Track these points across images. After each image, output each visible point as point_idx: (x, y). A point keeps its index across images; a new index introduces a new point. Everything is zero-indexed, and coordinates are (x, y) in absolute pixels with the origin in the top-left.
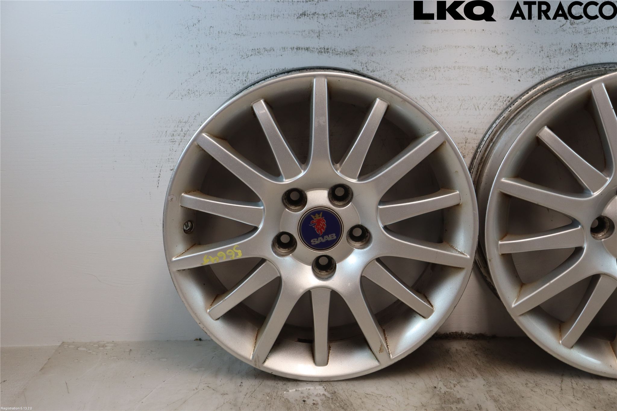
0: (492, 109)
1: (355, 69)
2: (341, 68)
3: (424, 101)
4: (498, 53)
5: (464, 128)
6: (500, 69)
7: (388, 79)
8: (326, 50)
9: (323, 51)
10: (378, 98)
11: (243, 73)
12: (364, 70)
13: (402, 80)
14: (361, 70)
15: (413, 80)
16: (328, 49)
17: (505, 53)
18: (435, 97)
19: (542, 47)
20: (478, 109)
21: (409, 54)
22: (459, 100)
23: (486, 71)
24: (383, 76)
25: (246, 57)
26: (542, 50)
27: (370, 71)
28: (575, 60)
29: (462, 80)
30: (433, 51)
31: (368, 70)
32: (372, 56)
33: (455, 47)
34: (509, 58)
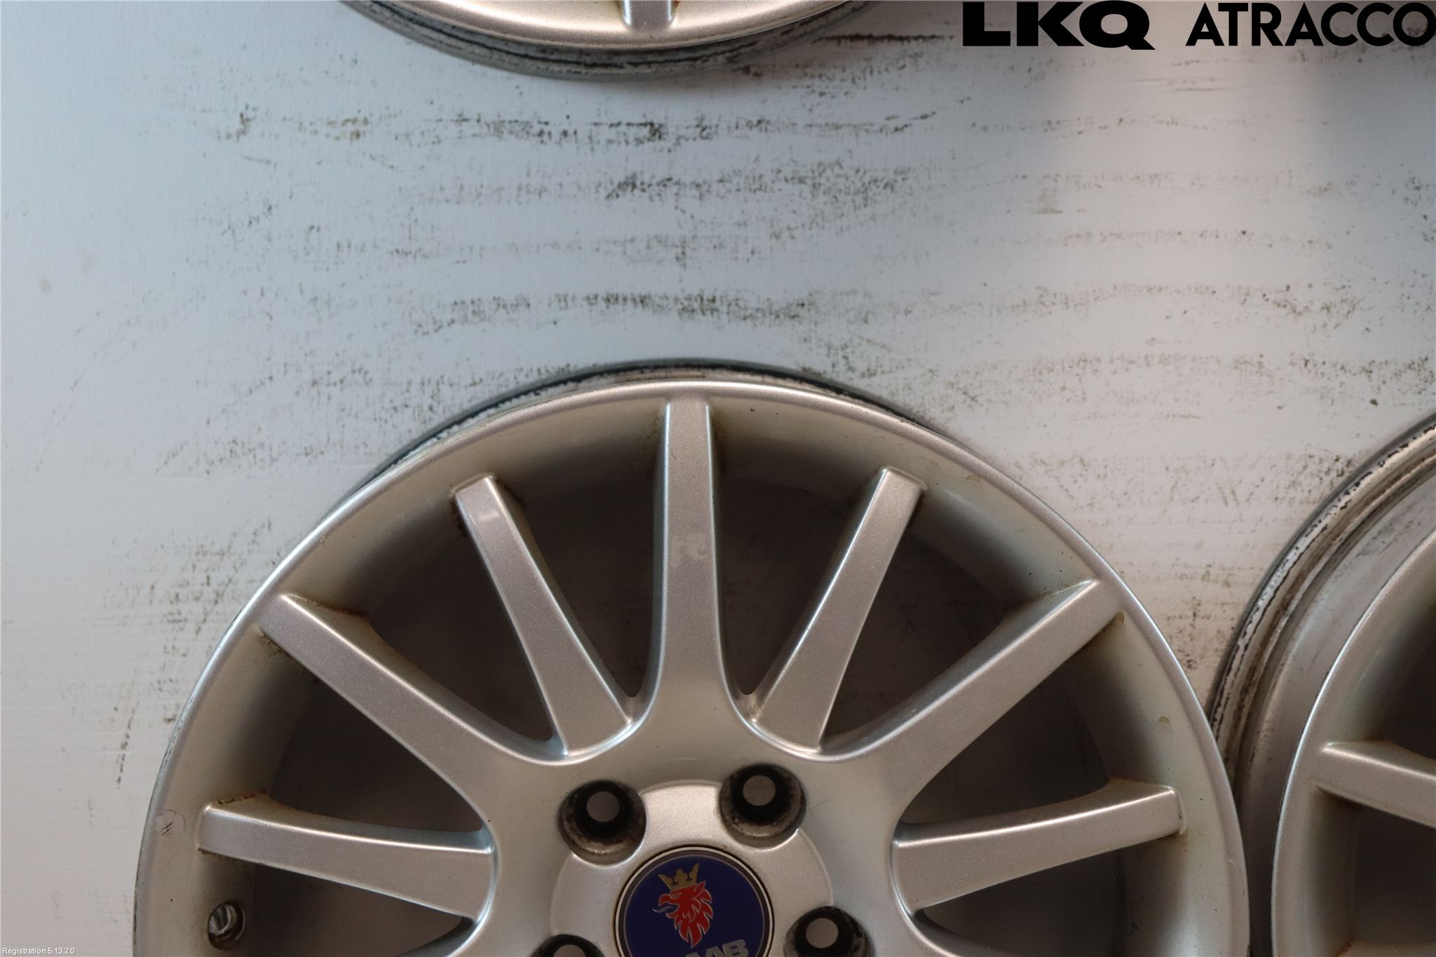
0: (1283, 499)
1: (807, 365)
2: (759, 365)
3: (1046, 472)
4: (1298, 310)
5: (1186, 566)
6: (1306, 365)
7: (920, 401)
8: (707, 305)
9: (696, 305)
10: (884, 466)
11: (423, 384)
12: (837, 369)
13: (969, 402)
14: (829, 369)
15: (1006, 403)
16: (713, 300)
17: (1323, 308)
18: (1082, 461)
20: (1235, 499)
21: (991, 315)
22: (1167, 468)
23: (1257, 372)
24: (903, 390)
25: (431, 327)
27: (857, 374)
29: (1176, 400)
30: (1071, 304)
31: (851, 369)
32: (866, 321)
33: (1150, 290)
34: (1337, 325)
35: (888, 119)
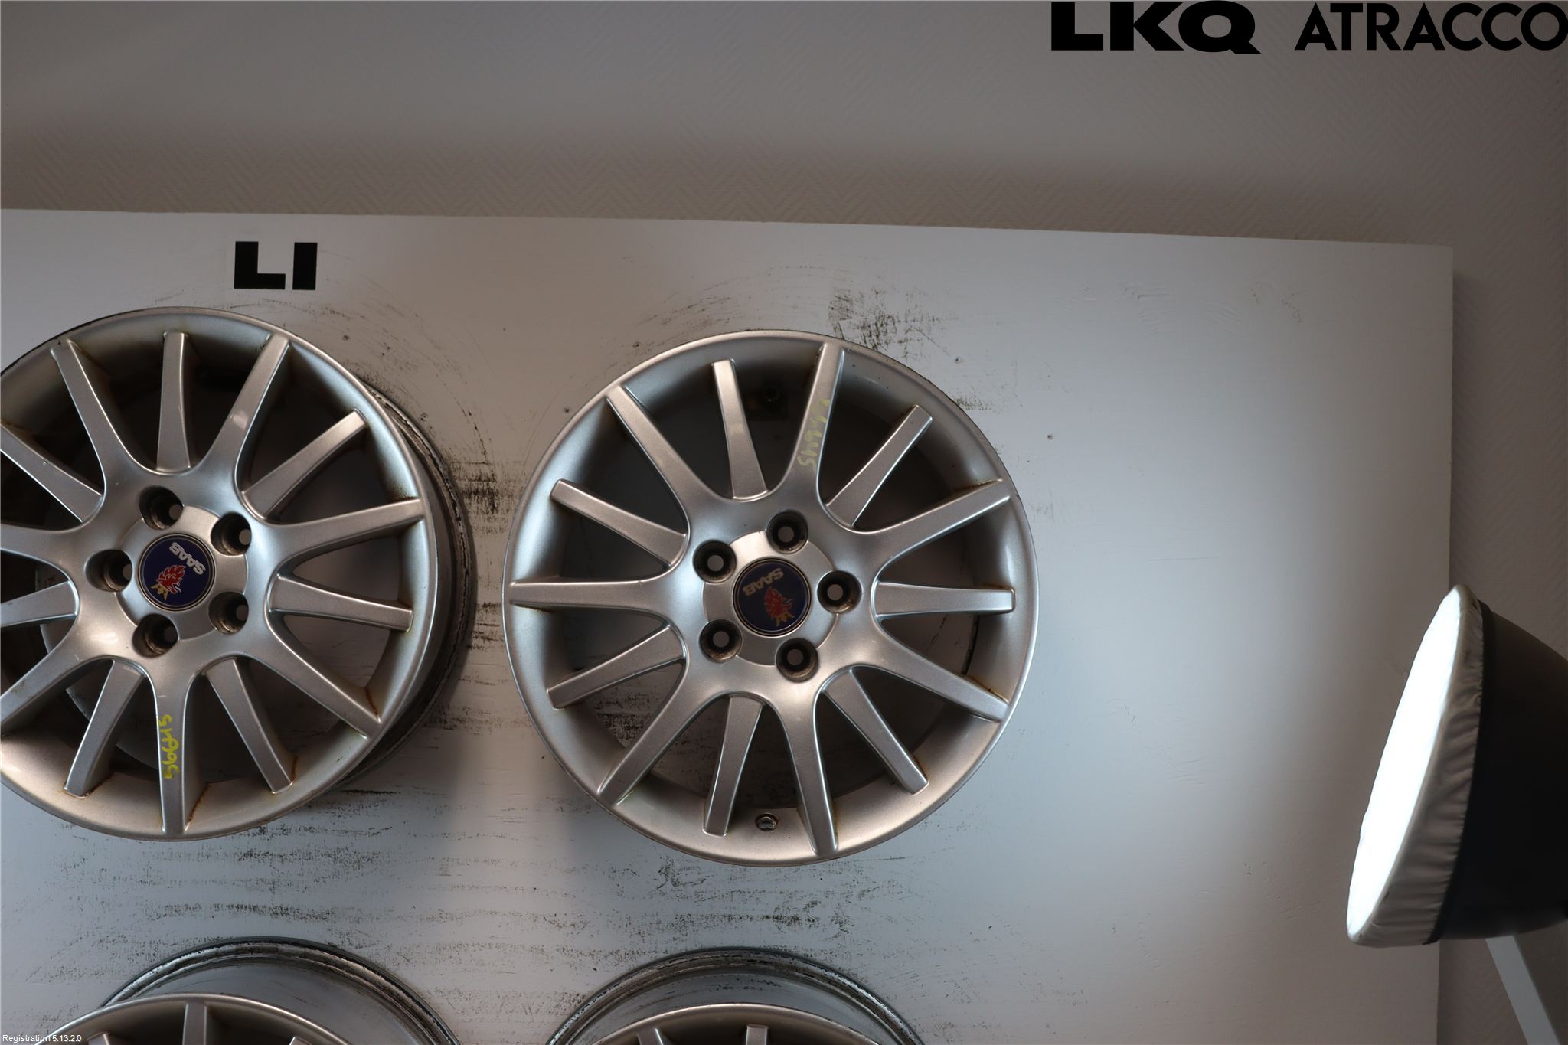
0: (552, 1011)
1: (331, 942)
4: (560, 925)
6: (564, 950)
8: (284, 912)
9: (279, 912)
11: (151, 943)
12: (345, 943)
16: (287, 909)
17: (571, 924)
19: (629, 919)
20: (530, 1011)
21: (417, 921)
22: (499, 996)
23: (541, 953)
25: (155, 917)
26: (630, 923)
28: (683, 941)
29: (503, 964)
30: (455, 918)
31: (351, 944)
32: (358, 922)
33: (491, 913)
34: (578, 933)
35: (370, 829)
